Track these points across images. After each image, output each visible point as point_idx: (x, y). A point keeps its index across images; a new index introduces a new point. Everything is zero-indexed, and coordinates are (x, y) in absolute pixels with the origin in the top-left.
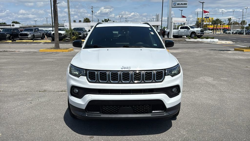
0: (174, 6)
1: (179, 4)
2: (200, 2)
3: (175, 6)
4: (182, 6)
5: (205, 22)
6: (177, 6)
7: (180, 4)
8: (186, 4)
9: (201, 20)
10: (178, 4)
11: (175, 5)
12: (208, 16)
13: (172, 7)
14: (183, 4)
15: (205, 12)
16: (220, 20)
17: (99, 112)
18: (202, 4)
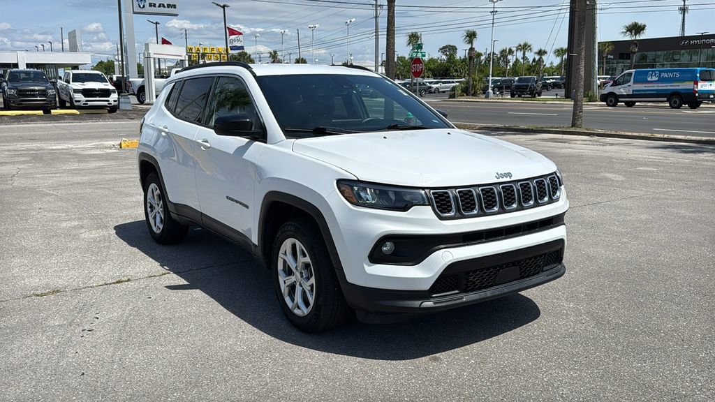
0: (140, 10)
1: (154, 5)
2: (217, 5)
3: (144, 10)
4: (162, 10)
5: (210, 59)
6: (148, 9)
7: (157, 5)
8: (174, 6)
9: (198, 53)
10: (150, 5)
11: (142, 6)
12: (238, 44)
13: (134, 13)
14: (166, 6)
15: (232, 32)
16: (250, 56)
17: (457, 291)
18: (222, 9)
